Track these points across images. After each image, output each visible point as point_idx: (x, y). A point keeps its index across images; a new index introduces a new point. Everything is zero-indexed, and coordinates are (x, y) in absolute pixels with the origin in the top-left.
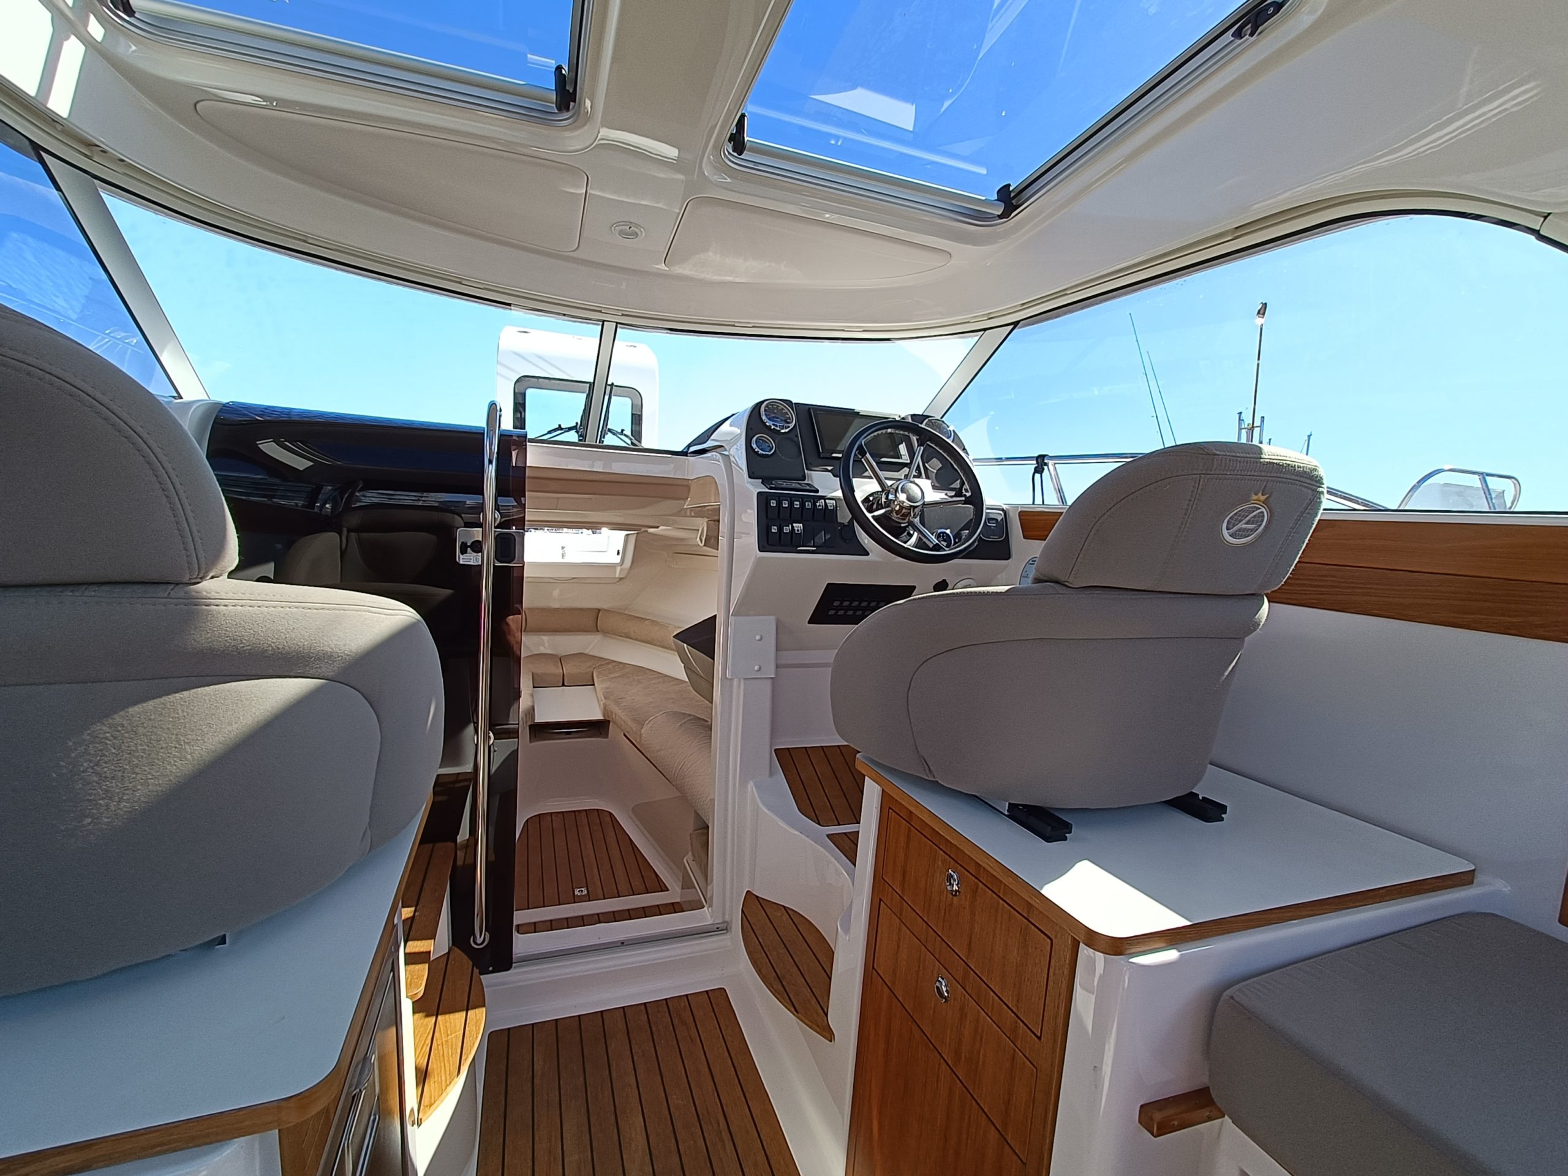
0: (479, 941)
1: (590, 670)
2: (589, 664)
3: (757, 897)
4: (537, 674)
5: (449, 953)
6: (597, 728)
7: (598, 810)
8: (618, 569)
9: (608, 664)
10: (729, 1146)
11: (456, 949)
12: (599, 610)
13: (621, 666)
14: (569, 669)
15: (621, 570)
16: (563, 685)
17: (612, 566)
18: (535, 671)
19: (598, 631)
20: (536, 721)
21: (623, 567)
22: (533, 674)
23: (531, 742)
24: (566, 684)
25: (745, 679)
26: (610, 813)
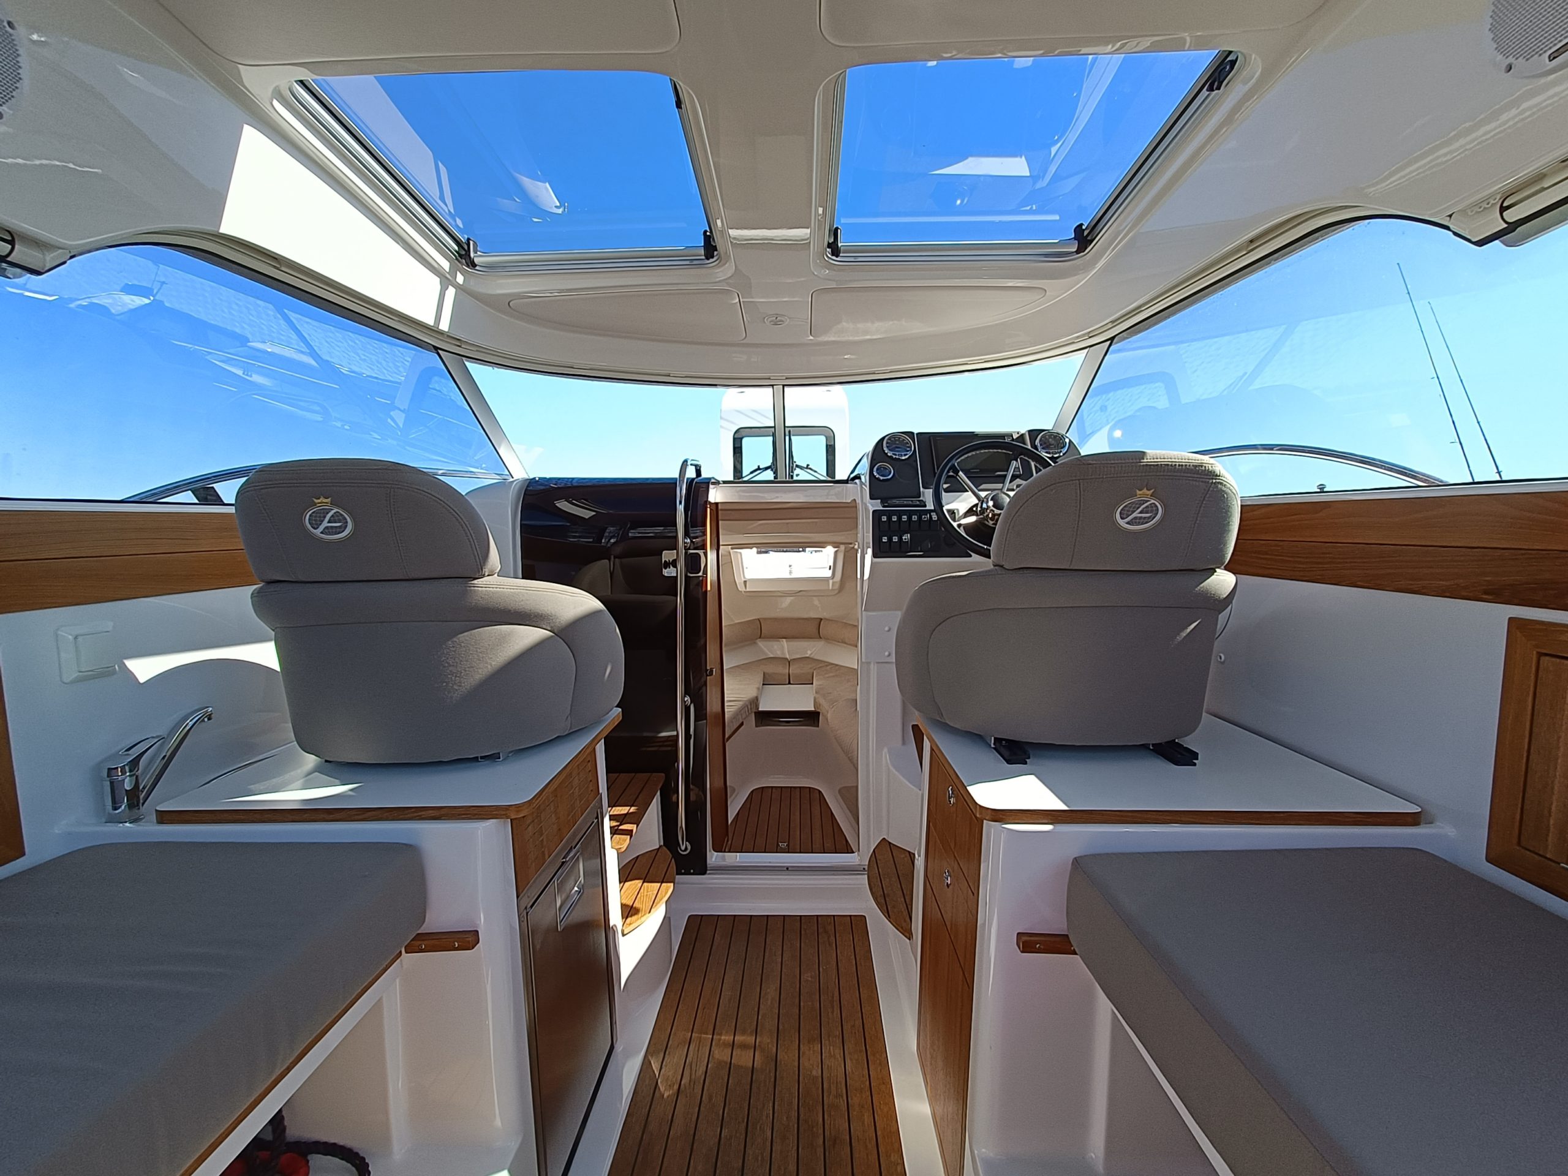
0: (683, 848)
1: (812, 671)
2: (810, 666)
3: (890, 843)
4: (768, 674)
5: (658, 849)
6: (811, 718)
7: (810, 788)
8: (831, 581)
9: (827, 666)
10: (837, 1011)
11: (664, 848)
12: (821, 619)
13: (837, 667)
14: (794, 670)
15: (833, 583)
16: (789, 683)
17: (825, 580)
18: (766, 671)
19: (821, 638)
20: (760, 709)
21: (835, 580)
22: (764, 673)
23: (756, 726)
24: (791, 682)
25: (878, 663)
26: (820, 792)
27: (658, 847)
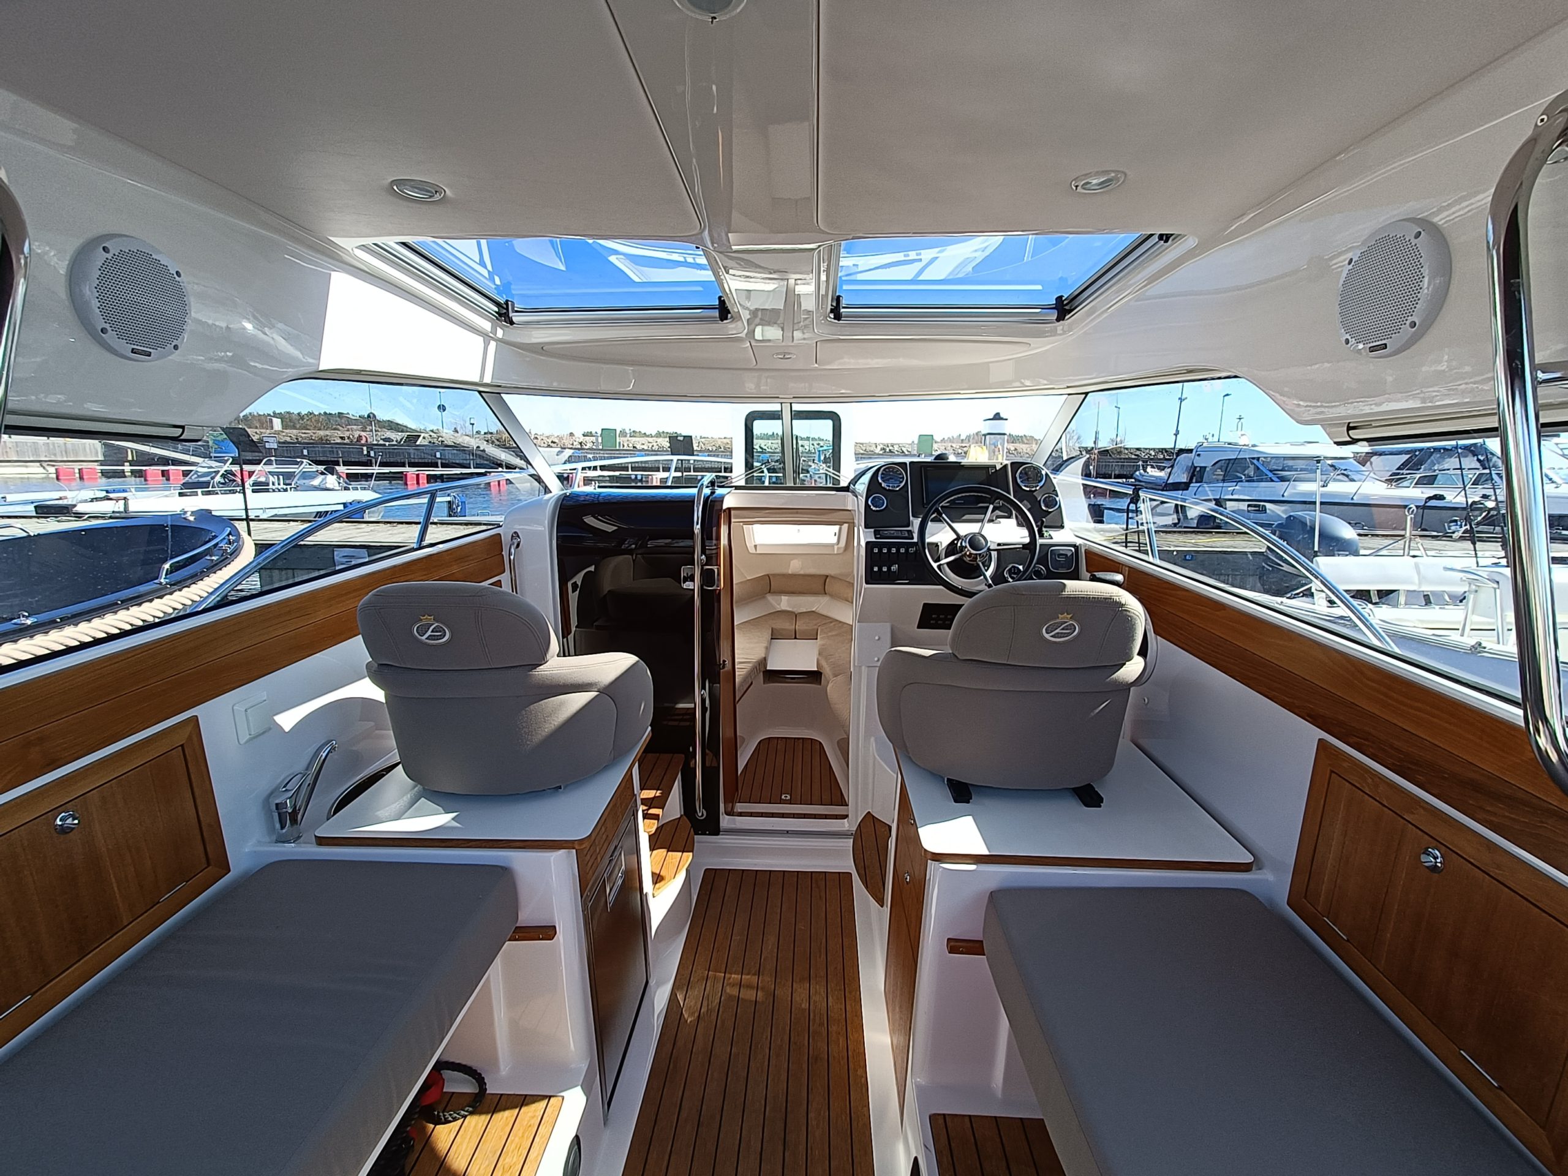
0: (700, 814)
1: (816, 627)
2: (815, 622)
3: (873, 816)
4: (776, 629)
5: (679, 818)
6: (814, 677)
7: (812, 739)
8: (836, 547)
9: (831, 622)
10: (823, 956)
11: (685, 817)
12: (827, 576)
13: (840, 625)
14: (801, 626)
15: (838, 548)
16: (795, 638)
17: (832, 546)
18: (774, 626)
19: (826, 594)
20: (768, 668)
21: (839, 546)
22: (772, 629)
23: (764, 683)
24: (797, 637)
25: (869, 667)
26: (820, 743)
27: (679, 816)
